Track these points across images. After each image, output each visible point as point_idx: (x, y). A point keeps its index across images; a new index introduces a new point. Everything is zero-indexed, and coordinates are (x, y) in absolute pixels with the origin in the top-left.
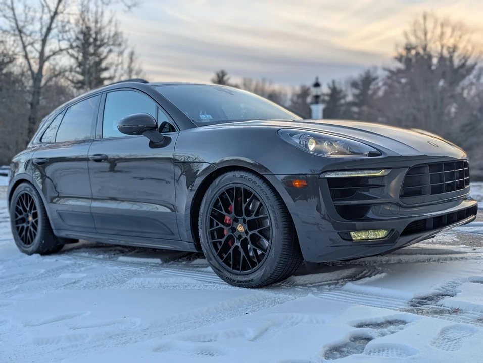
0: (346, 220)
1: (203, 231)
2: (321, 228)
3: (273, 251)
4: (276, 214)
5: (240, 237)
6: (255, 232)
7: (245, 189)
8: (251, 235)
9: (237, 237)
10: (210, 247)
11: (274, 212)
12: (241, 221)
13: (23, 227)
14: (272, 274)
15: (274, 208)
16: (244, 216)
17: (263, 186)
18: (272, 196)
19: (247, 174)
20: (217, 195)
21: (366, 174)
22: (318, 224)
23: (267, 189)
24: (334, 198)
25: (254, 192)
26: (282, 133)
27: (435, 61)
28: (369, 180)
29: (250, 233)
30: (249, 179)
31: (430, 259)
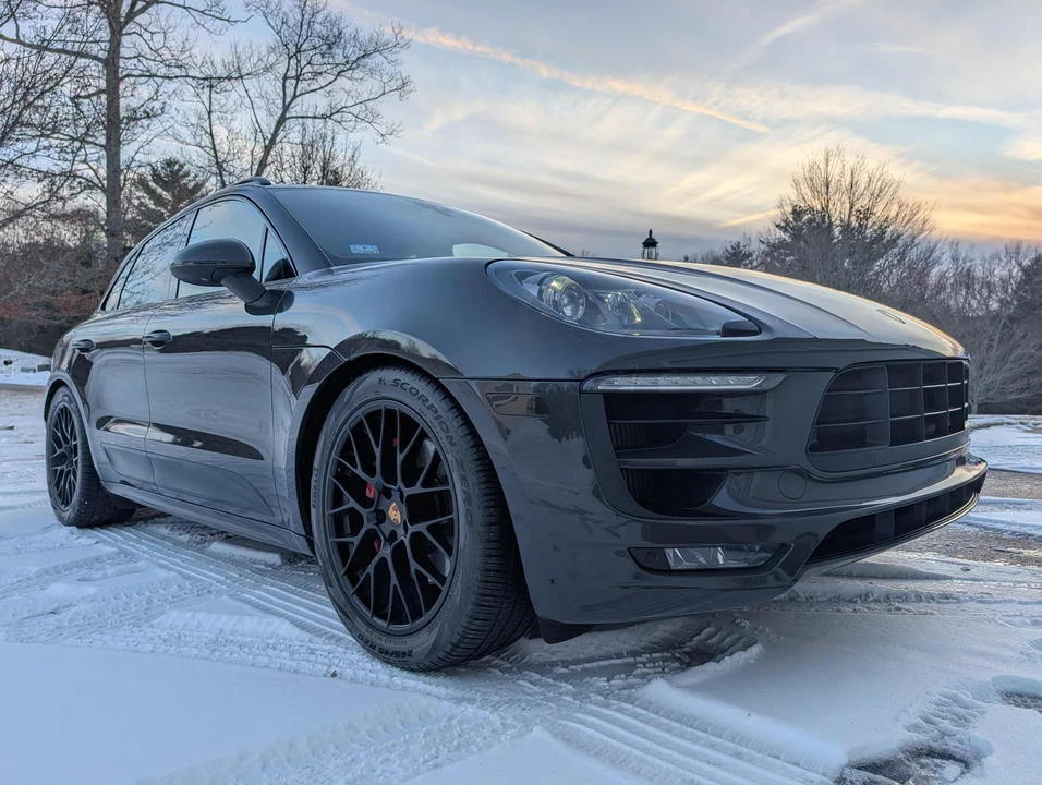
0: (655, 515)
1: (317, 513)
2: (589, 522)
3: (459, 585)
4: (468, 486)
5: (393, 534)
6: (422, 527)
7: (403, 415)
8: (413, 534)
9: (387, 534)
10: (330, 555)
11: (463, 479)
12: (396, 495)
13: (62, 471)
14: (456, 646)
15: (464, 470)
16: (400, 483)
17: (442, 406)
18: (461, 434)
19: (409, 375)
20: (346, 427)
21: (714, 383)
22: (584, 512)
23: (451, 416)
24: (620, 450)
25: (422, 424)
26: (499, 271)
27: (837, 231)
28: (725, 400)
29: (412, 529)
30: (413, 388)
31: (867, 596)
